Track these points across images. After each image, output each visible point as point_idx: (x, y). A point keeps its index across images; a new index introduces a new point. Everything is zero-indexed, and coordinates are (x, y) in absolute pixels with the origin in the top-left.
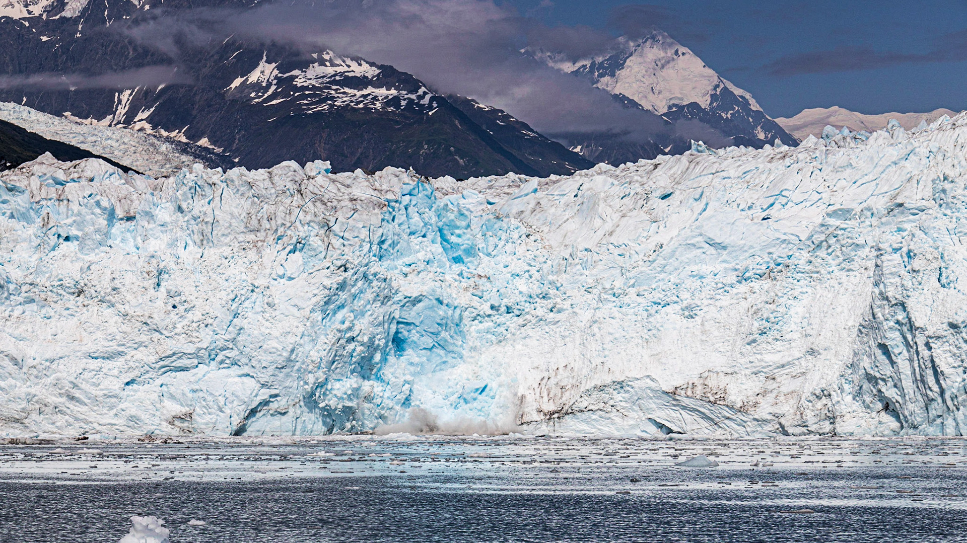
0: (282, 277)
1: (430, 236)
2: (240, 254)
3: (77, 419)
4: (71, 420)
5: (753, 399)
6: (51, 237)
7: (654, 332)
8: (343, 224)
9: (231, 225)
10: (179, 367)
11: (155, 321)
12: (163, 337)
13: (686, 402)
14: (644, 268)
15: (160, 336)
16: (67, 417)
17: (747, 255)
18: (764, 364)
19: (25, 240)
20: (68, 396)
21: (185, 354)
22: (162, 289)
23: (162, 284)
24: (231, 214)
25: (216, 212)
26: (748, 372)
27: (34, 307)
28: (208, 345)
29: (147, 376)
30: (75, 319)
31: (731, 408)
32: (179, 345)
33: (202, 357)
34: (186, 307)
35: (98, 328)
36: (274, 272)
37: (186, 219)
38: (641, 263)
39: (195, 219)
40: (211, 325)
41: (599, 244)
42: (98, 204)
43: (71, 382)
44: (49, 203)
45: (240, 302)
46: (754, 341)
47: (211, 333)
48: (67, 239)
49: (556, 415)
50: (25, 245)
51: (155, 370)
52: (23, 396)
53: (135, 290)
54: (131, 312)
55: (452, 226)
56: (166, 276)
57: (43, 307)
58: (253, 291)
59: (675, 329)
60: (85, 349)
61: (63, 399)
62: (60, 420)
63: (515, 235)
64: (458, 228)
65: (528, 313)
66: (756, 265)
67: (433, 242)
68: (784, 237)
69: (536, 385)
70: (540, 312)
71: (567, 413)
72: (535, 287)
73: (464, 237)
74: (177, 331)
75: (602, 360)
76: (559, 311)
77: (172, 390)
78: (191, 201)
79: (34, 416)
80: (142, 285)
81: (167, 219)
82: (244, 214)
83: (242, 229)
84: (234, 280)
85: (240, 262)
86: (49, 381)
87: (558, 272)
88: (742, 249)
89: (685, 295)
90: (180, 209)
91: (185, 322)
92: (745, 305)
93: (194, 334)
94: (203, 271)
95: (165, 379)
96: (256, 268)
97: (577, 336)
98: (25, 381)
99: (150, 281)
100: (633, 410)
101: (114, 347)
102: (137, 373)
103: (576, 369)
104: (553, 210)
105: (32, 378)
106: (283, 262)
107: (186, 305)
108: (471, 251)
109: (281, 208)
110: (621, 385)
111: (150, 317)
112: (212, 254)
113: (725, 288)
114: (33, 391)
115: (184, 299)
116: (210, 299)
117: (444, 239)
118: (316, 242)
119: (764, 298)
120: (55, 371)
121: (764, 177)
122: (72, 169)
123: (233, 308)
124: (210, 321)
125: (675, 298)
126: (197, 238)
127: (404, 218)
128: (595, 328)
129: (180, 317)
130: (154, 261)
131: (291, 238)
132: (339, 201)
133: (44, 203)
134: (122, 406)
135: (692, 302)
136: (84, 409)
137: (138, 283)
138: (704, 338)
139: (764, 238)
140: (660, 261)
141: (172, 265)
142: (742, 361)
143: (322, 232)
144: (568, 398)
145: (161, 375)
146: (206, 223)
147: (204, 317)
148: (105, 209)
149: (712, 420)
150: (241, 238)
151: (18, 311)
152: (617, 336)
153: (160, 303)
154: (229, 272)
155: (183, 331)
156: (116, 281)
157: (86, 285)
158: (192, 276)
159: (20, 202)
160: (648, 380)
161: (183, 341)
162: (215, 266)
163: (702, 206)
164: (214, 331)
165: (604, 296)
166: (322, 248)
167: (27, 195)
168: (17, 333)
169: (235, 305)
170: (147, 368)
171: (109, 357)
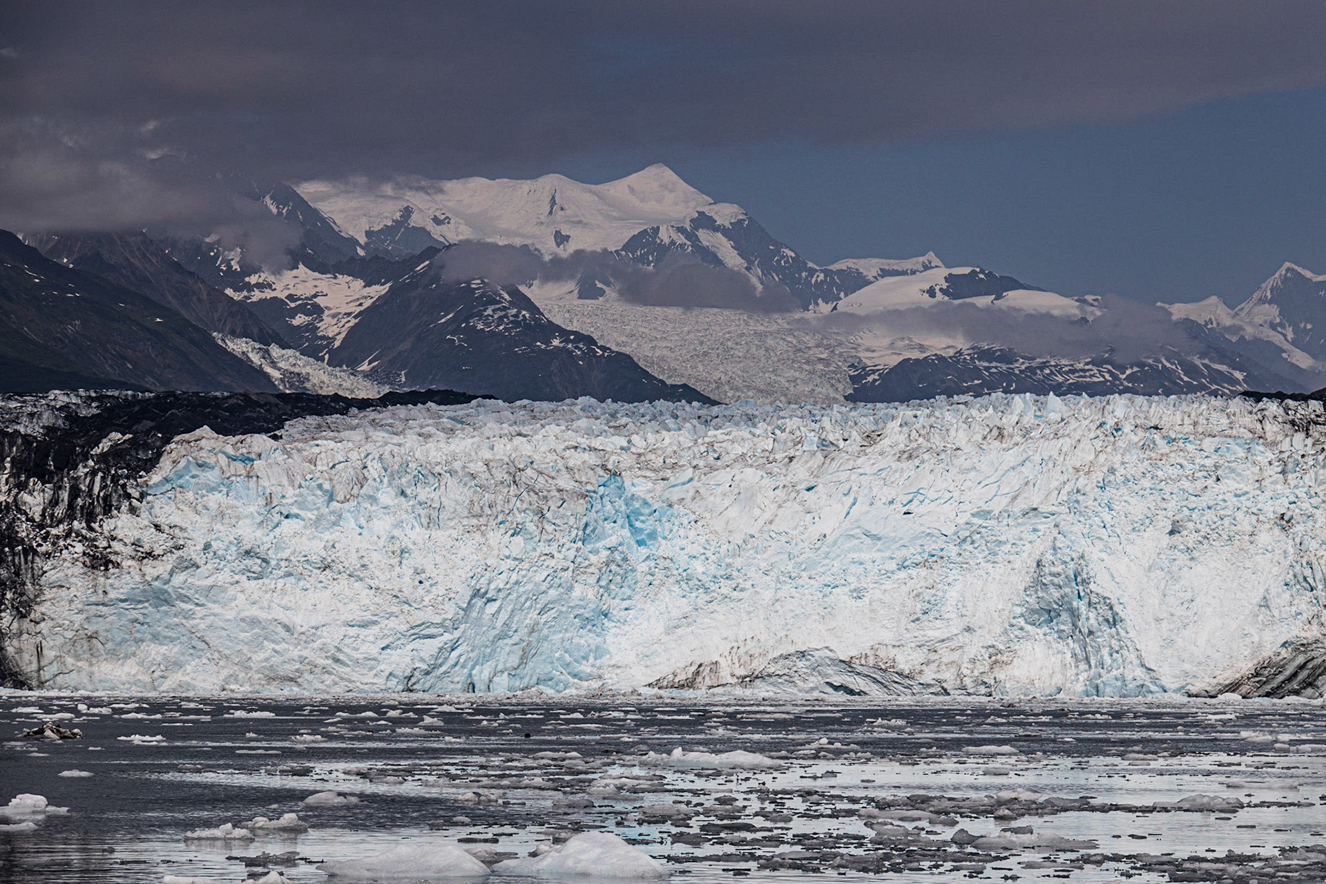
0: (508, 557)
1: (619, 522)
2: (467, 537)
3: (342, 679)
4: (337, 679)
5: (918, 668)
6: (275, 515)
7: (829, 610)
8: (555, 512)
9: (455, 510)
10: (427, 635)
11: (405, 595)
12: (413, 608)
13: (859, 669)
14: (809, 554)
15: (409, 608)
16: (333, 677)
17: (898, 545)
18: (927, 639)
19: (247, 517)
20: (334, 659)
21: (431, 624)
24: (456, 501)
25: (443, 499)
26: (913, 645)
27: (292, 580)
28: (452, 616)
29: (399, 642)
30: (328, 592)
31: (900, 674)
32: (427, 616)
33: (447, 626)
34: (430, 583)
35: (352, 600)
36: (501, 553)
37: (411, 503)
38: (807, 550)
39: (421, 504)
40: (454, 599)
41: (761, 531)
42: (320, 486)
43: (336, 647)
44: (238, 479)
45: (477, 579)
46: (918, 619)
47: (454, 606)
48: (287, 517)
49: (748, 679)
50: (248, 521)
51: (407, 637)
52: (296, 658)
53: (382, 567)
54: (382, 586)
55: (638, 513)
56: (407, 555)
57: (299, 580)
58: (486, 570)
59: (846, 607)
60: (343, 618)
61: (330, 662)
62: (329, 679)
63: (686, 522)
64: (642, 515)
65: (714, 591)
66: (912, 553)
67: (622, 527)
68: (928, 531)
69: (727, 654)
70: (724, 591)
71: (757, 677)
72: (712, 568)
73: (648, 523)
74: (424, 603)
75: (786, 633)
76: (742, 590)
77: (422, 654)
78: (414, 488)
79: (306, 675)
80: (388, 563)
81: (391, 503)
82: (467, 502)
83: (466, 513)
84: (468, 560)
86: (316, 645)
87: (733, 556)
88: (894, 540)
89: (851, 579)
90: (403, 493)
91: (431, 596)
92: (905, 589)
93: (440, 607)
94: (437, 551)
95: (416, 644)
96: (485, 549)
97: (761, 611)
98: (296, 645)
99: (395, 560)
100: (812, 675)
101: (368, 616)
102: (391, 639)
103: (762, 640)
104: (712, 498)
105: (302, 643)
106: (507, 544)
107: (431, 581)
108: (653, 535)
109: (500, 497)
110: (803, 654)
111: (400, 591)
112: (439, 535)
113: (888, 574)
114: (304, 653)
115: (428, 575)
116: (450, 577)
117: (631, 525)
118: (531, 527)
119: (922, 583)
120: (320, 637)
121: (897, 475)
122: (239, 444)
123: (472, 584)
124: (453, 596)
125: (843, 582)
126: (425, 521)
127: (599, 506)
128: (778, 606)
129: (427, 592)
131: (512, 523)
132: (549, 491)
133: (233, 478)
134: (382, 667)
135: (859, 585)
136: (347, 670)
137: (385, 561)
138: (872, 616)
139: (911, 531)
140: (824, 549)
141: (411, 546)
142: (908, 636)
143: (536, 518)
144: (758, 665)
145: (412, 641)
146: (434, 508)
147: (447, 592)
148: (327, 491)
149: (882, 683)
150: (465, 522)
151: (281, 583)
152: (797, 612)
153: (407, 579)
154: (462, 553)
155: (430, 604)
156: (365, 559)
157: (333, 561)
158: (429, 556)
159: (210, 478)
160: (827, 651)
161: (431, 613)
162: (448, 547)
163: (851, 501)
164: (457, 604)
165: (782, 578)
166: (537, 533)
167: (217, 471)
168: (283, 603)
169: (473, 582)
170: (400, 636)
171: (364, 625)
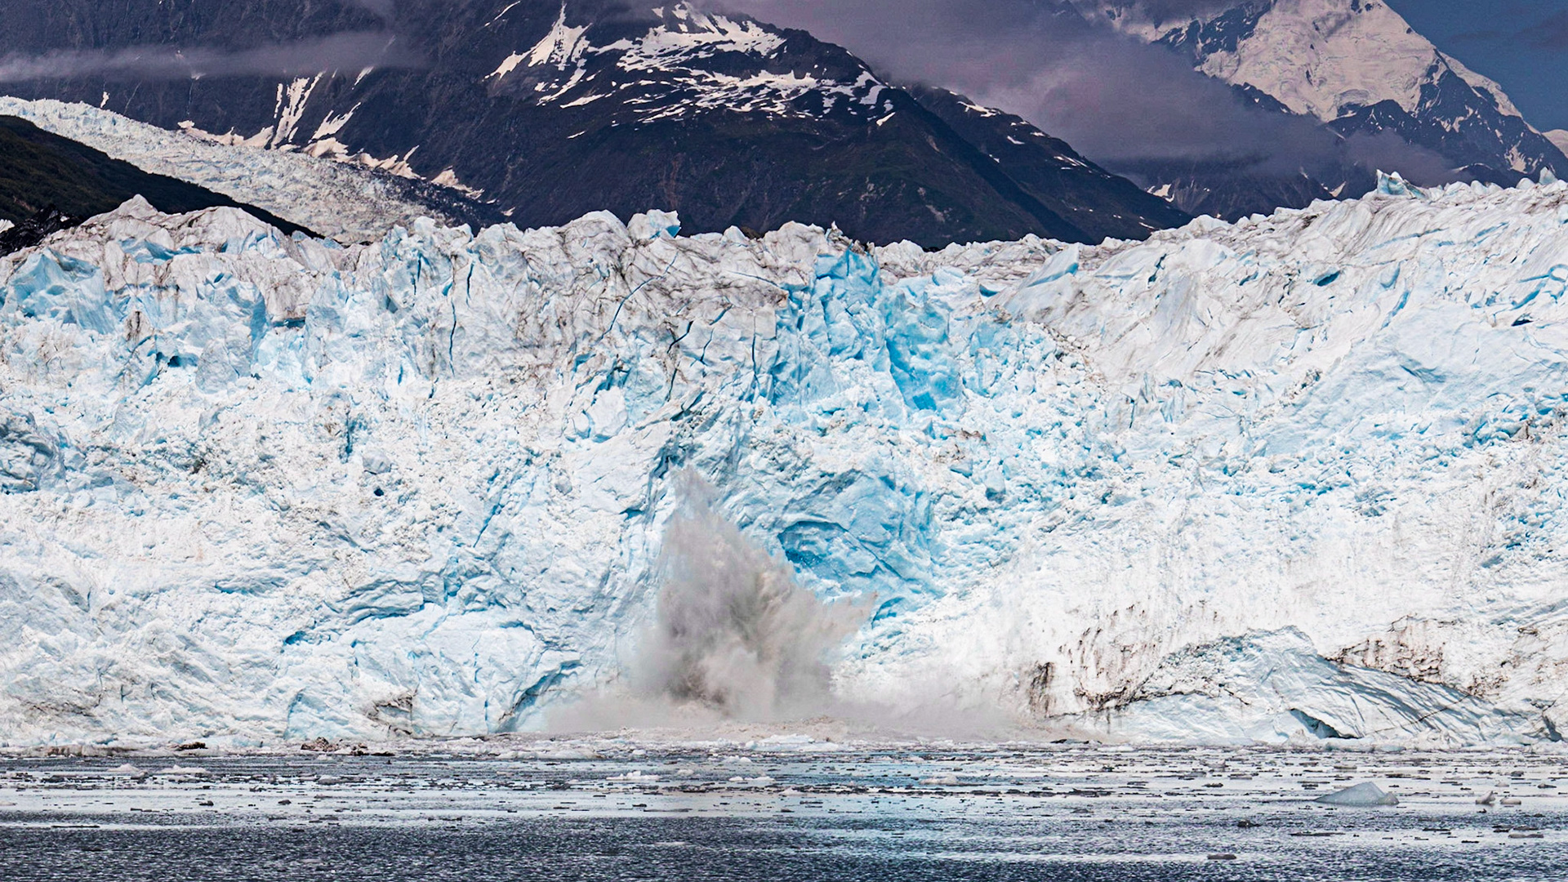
0: (585, 435)
1: (870, 357)
2: (505, 391)
3: (192, 708)
4: (182, 710)
5: (1493, 672)
6: (145, 359)
7: (1303, 541)
8: (702, 332)
9: (487, 335)
10: (388, 608)
11: (341, 520)
12: (358, 550)
13: (1363, 677)
14: (1284, 419)
15: (351, 549)
16: (174, 704)
17: (1484, 392)
18: (1515, 605)
19: (95, 364)
20: (176, 663)
21: (398, 583)
22: (355, 458)
23: (356, 448)
24: (488, 314)
25: (459, 311)
26: (1484, 619)
27: (111, 492)
28: (443, 566)
29: (326, 625)
30: (190, 516)
31: (1451, 689)
32: (388, 566)
33: (432, 589)
34: (400, 493)
35: (233, 534)
36: (570, 425)
37: (401, 323)
38: (1277, 408)
39: (418, 323)
40: (449, 527)
41: (1197, 373)
42: (233, 294)
43: (182, 637)
44: (141, 293)
45: (504, 483)
46: (1497, 560)
47: (449, 543)
48: (175, 362)
49: (1112, 703)
50: (94, 373)
51: (342, 615)
52: (90, 663)
53: (303, 460)
54: (296, 503)
55: (913, 337)
56: (363, 434)
57: (128, 492)
58: (528, 462)
59: (1343, 536)
60: (208, 573)
61: (167, 670)
62: (162, 710)
63: (1035, 355)
64: (923, 340)
65: (1058, 505)
66: (1499, 413)
67: (876, 368)
68: (1556, 358)
69: (1073, 645)
70: (1082, 503)
71: (1133, 699)
72: (1073, 455)
73: (936, 360)
74: (383, 539)
75: (1201, 595)
76: (1119, 502)
77: (375, 652)
78: (411, 290)
79: (112, 701)
80: (316, 450)
81: (366, 323)
82: (513, 315)
83: (509, 342)
84: (492, 441)
85: (506, 406)
86: (139, 634)
87: (1118, 427)
88: (1474, 381)
89: (1363, 471)
90: (389, 304)
91: (400, 522)
92: (1478, 489)
93: (417, 545)
94: (434, 424)
95: (362, 630)
96: (535, 417)
97: (1155, 548)
98: (94, 635)
99: (333, 444)
100: (1262, 694)
101: (263, 569)
102: (306, 619)
103: (1151, 614)
104: (1107, 306)
105: (108, 628)
106: (586, 406)
107: (402, 490)
108: (948, 386)
109: (584, 303)
110: (1237, 645)
111: (333, 513)
112: (451, 391)
113: (1440, 458)
114: (109, 653)
115: (396, 477)
116: (448, 478)
117: (897, 362)
118: (649, 367)
119: (1516, 477)
120: (151, 616)
121: (1517, 241)
122: (185, 228)
123: (490, 494)
124: (446, 520)
125: (1343, 477)
126: (422, 359)
127: (820, 321)
128: (1188, 535)
129: (390, 513)
130: (340, 404)
131: (603, 359)
132: (695, 289)
133: (131, 292)
134: (279, 682)
135: (1376, 484)
136: (205, 688)
137: (310, 446)
138: (1399, 554)
139: (1516, 360)
140: (1316, 405)
141: (375, 413)
142: (1474, 598)
143: (662, 348)
144: (1137, 670)
145: (354, 623)
146: (441, 331)
147: (435, 513)
148: (247, 304)
149: (1414, 712)
150: (507, 359)
151: (80, 500)
152: (1231, 549)
153: (350, 486)
154: (483, 426)
155: (395, 539)
156: (267, 443)
157: (209, 450)
158: (413, 433)
159: (86, 292)
160: (1290, 636)
161: (396, 559)
162: (457, 414)
163: (1397, 298)
164: (455, 539)
165: (1206, 472)
166: (662, 381)
167: (98, 278)
168: (78, 542)
169: (495, 489)
170: (326, 610)
171: (253, 589)
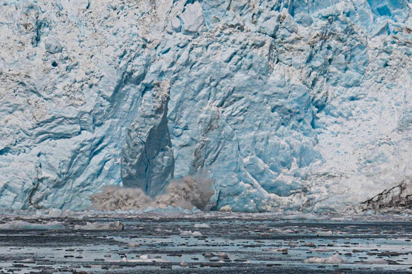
0: (178, 30)
2: (131, 5)
10: (60, 134)
11: (32, 81)
12: (42, 99)
15: (38, 98)
21: (65, 118)
22: (42, 44)
23: (43, 38)
28: (92, 108)
29: (23, 144)
32: (59, 108)
33: (85, 122)
34: (67, 65)
36: (169, 24)
40: (96, 85)
45: (129, 59)
47: (96, 94)
51: (33, 137)
53: (10, 45)
54: (5, 70)
56: (47, 29)
58: (144, 46)
74: (57, 92)
77: (51, 160)
80: (18, 40)
84: (122, 34)
85: (131, 13)
91: (67, 82)
93: (77, 96)
94: (89, 24)
95: (45, 147)
96: (148, 20)
99: (28, 35)
102: (11, 140)
106: (179, 13)
107: (68, 63)
111: (27, 76)
112: (100, 4)
115: (65, 55)
116: (96, 56)
123: (121, 66)
124: (95, 81)
129: (61, 77)
130: (33, 13)
137: (15, 37)
141: (54, 17)
145: (39, 142)
147: (88, 77)
153: (38, 61)
154: (118, 25)
155: (64, 92)
158: (76, 29)
161: (64, 104)
162: (102, 18)
164: (99, 92)
169: (123, 63)
170: (23, 134)
